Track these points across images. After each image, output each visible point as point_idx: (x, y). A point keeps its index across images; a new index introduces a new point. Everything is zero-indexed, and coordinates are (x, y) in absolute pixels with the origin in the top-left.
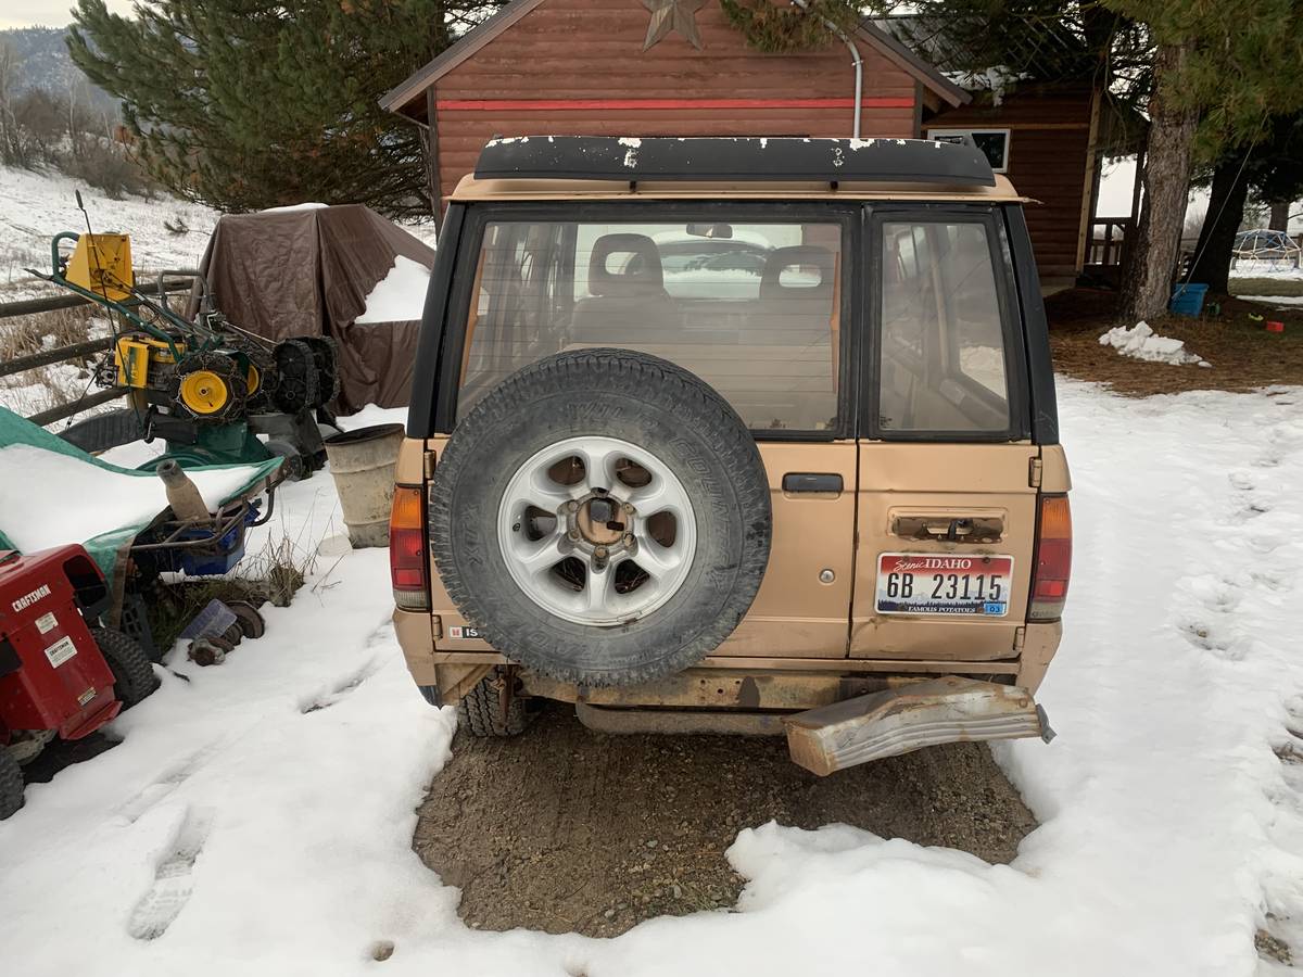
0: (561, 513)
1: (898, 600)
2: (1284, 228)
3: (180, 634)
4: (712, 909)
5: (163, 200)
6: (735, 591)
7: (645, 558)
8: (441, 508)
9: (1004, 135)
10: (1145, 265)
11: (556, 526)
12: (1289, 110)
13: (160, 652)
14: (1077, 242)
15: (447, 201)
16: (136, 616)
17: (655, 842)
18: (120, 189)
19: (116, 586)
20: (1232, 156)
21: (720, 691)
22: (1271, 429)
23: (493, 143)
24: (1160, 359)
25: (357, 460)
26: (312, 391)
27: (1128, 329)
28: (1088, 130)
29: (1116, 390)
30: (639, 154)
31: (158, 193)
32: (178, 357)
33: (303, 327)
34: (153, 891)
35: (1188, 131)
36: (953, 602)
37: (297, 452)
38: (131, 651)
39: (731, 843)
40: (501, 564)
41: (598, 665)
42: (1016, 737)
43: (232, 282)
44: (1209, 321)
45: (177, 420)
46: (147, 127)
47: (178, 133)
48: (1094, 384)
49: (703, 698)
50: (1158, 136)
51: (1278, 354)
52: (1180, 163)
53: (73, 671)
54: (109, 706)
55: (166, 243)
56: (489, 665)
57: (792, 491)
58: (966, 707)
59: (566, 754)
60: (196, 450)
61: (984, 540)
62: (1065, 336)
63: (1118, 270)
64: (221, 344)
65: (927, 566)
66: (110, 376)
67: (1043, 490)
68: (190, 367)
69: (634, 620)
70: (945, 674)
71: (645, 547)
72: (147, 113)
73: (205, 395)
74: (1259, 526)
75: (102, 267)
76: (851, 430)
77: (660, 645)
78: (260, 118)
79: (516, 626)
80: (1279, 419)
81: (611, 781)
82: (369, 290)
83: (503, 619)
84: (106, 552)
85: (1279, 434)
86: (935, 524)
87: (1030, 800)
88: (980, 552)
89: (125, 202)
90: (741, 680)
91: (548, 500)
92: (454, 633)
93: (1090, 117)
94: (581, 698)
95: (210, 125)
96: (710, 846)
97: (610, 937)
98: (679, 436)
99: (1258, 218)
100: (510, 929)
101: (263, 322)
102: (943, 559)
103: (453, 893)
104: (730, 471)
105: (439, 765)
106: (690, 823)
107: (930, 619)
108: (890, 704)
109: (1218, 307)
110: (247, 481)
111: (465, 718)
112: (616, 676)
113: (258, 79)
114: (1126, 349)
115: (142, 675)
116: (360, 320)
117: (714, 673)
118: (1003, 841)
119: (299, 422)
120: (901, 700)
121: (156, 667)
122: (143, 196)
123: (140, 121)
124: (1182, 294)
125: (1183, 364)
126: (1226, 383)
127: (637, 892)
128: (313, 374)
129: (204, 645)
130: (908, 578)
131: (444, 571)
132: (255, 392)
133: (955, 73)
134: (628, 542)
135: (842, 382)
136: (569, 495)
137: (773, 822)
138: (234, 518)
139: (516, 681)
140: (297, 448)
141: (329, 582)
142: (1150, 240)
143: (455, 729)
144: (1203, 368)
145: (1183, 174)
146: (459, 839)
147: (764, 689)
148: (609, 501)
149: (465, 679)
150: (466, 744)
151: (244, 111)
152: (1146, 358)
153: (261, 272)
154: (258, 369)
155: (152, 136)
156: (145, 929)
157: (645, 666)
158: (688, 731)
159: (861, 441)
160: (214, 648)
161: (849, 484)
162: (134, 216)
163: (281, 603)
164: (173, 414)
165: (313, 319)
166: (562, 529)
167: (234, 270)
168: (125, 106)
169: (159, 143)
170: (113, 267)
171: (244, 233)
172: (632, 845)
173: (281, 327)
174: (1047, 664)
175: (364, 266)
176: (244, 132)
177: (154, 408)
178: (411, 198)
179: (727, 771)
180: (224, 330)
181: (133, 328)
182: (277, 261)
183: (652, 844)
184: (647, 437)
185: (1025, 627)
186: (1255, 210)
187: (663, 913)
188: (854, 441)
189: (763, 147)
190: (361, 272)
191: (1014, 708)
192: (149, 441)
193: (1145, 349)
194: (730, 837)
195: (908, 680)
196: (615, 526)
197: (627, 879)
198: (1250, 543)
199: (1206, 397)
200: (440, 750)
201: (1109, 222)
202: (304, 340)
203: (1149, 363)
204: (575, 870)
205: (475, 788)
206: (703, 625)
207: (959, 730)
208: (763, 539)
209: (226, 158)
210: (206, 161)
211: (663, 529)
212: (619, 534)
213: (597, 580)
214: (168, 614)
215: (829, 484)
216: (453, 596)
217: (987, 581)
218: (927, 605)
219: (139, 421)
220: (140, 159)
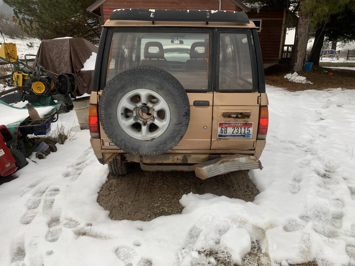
0: (134, 110)
1: (223, 134)
2: (335, 49)
3: (33, 151)
4: (175, 214)
5: (26, 39)
6: (180, 130)
7: (157, 122)
8: (102, 108)
9: (260, 21)
10: (297, 57)
11: (133, 114)
12: (335, 13)
13: (28, 155)
14: (279, 51)
15: (102, 27)
16: (21, 146)
17: (161, 199)
18: (14, 36)
19: (15, 137)
20: (320, 27)
21: (178, 159)
22: (327, 99)
23: (115, 10)
24: (300, 82)
25: (81, 105)
26: (69, 88)
27: (292, 74)
28: (283, 20)
29: (288, 90)
30: (155, 14)
31: (25, 37)
32: (31, 78)
33: (67, 71)
34: (27, 213)
35: (309, 20)
36: (238, 134)
37: (65, 105)
38: (20, 154)
39: (180, 198)
40: (118, 124)
41: (144, 151)
42: (253, 169)
43: (46, 59)
44: (313, 72)
45: (31, 95)
46: (21, 16)
47: (30, 18)
48: (282, 88)
49: (173, 161)
50: (301, 21)
51: (331, 81)
52: (306, 29)
53: (4, 158)
54: (14, 168)
55: (28, 51)
56: (117, 153)
57: (196, 106)
58: (241, 161)
59: (138, 179)
60: (37, 104)
61: (246, 118)
62: (275, 76)
63: (290, 59)
64: (43, 75)
65: (231, 125)
66: (12, 83)
67: (261, 105)
68: (35, 80)
69: (154, 139)
70: (235, 154)
71: (157, 119)
72: (21, 12)
73: (39, 88)
74: (322, 123)
75: (8, 52)
76: (211, 89)
77: (161, 145)
78: (53, 13)
79: (123, 140)
80: (329, 97)
81: (150, 185)
82: (85, 61)
83: (119, 138)
84: (12, 128)
85: (329, 100)
86: (233, 114)
87: (258, 187)
88: (244, 121)
89: (15, 40)
90: (183, 156)
91: (131, 107)
92: (107, 144)
93: (283, 17)
94: (141, 161)
95: (39, 16)
96: (175, 199)
97: (148, 221)
98: (165, 88)
99: (328, 45)
100: (122, 220)
101: (55, 70)
102: (235, 123)
103: (108, 212)
104: (178, 98)
105: (104, 182)
106: (170, 194)
107: (232, 139)
108: (221, 161)
109: (316, 69)
110: (51, 110)
111: (111, 170)
112: (149, 153)
113: (52, 2)
114: (291, 79)
115: (23, 160)
116: (82, 70)
117: (176, 154)
118: (251, 197)
119: (66, 97)
120: (224, 160)
121: (27, 159)
122: (20, 38)
123: (18, 14)
124: (306, 65)
125: (306, 83)
126: (317, 88)
127: (156, 211)
128: (69, 84)
129: (40, 154)
130: (226, 128)
131: (103, 126)
132: (53, 88)
133: (247, 4)
134: (152, 118)
135: (209, 77)
136: (136, 105)
137: (191, 193)
138: (47, 119)
139: (123, 157)
140: (65, 104)
141: (74, 138)
142: (298, 50)
143: (108, 173)
144: (311, 84)
145: (307, 32)
146: (109, 199)
147: (189, 158)
148: (147, 107)
149: (110, 157)
150: (111, 177)
151: (48, 11)
152: (296, 82)
153: (54, 56)
154: (54, 82)
155: (22, 19)
156: (25, 222)
157: (157, 151)
158: (169, 170)
159: (214, 92)
160: (43, 154)
161: (211, 104)
162: (18, 44)
163: (61, 143)
164: (30, 94)
165: (69, 69)
166: (135, 115)
167: (46, 55)
168: (14, 10)
169: (24, 21)
170: (12, 53)
171: (49, 45)
172: (155, 200)
173: (60, 72)
174: (262, 151)
175: (83, 55)
176: (49, 17)
177: (25, 92)
178: (97, 38)
179: (180, 182)
180: (44, 71)
181: (18, 70)
182: (58, 53)
183: (160, 199)
184: (157, 89)
185: (256, 141)
186: (328, 44)
187: (162, 215)
188: (212, 92)
189: (188, 12)
190: (82, 56)
191: (253, 161)
192: (24, 101)
193: (296, 79)
194: (180, 197)
195: (226, 155)
196: (149, 114)
197: (153, 208)
198: (320, 127)
199: (311, 91)
200: (105, 178)
201: (288, 46)
202: (67, 74)
203: (297, 83)
204: (140, 206)
205: (114, 187)
206: (172, 139)
207: (239, 167)
208: (188, 117)
209: (44, 25)
210: (38, 26)
211: (161, 114)
212: (150, 116)
213: (144, 128)
214: (30, 146)
215: (205, 104)
216: (106, 133)
217: (246, 129)
218: (231, 135)
219: (20, 96)
220: (19, 26)
